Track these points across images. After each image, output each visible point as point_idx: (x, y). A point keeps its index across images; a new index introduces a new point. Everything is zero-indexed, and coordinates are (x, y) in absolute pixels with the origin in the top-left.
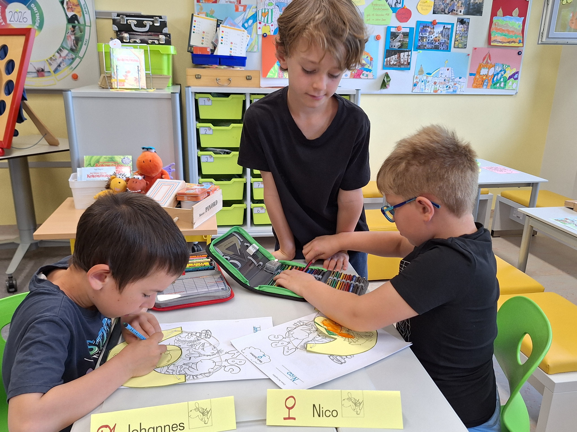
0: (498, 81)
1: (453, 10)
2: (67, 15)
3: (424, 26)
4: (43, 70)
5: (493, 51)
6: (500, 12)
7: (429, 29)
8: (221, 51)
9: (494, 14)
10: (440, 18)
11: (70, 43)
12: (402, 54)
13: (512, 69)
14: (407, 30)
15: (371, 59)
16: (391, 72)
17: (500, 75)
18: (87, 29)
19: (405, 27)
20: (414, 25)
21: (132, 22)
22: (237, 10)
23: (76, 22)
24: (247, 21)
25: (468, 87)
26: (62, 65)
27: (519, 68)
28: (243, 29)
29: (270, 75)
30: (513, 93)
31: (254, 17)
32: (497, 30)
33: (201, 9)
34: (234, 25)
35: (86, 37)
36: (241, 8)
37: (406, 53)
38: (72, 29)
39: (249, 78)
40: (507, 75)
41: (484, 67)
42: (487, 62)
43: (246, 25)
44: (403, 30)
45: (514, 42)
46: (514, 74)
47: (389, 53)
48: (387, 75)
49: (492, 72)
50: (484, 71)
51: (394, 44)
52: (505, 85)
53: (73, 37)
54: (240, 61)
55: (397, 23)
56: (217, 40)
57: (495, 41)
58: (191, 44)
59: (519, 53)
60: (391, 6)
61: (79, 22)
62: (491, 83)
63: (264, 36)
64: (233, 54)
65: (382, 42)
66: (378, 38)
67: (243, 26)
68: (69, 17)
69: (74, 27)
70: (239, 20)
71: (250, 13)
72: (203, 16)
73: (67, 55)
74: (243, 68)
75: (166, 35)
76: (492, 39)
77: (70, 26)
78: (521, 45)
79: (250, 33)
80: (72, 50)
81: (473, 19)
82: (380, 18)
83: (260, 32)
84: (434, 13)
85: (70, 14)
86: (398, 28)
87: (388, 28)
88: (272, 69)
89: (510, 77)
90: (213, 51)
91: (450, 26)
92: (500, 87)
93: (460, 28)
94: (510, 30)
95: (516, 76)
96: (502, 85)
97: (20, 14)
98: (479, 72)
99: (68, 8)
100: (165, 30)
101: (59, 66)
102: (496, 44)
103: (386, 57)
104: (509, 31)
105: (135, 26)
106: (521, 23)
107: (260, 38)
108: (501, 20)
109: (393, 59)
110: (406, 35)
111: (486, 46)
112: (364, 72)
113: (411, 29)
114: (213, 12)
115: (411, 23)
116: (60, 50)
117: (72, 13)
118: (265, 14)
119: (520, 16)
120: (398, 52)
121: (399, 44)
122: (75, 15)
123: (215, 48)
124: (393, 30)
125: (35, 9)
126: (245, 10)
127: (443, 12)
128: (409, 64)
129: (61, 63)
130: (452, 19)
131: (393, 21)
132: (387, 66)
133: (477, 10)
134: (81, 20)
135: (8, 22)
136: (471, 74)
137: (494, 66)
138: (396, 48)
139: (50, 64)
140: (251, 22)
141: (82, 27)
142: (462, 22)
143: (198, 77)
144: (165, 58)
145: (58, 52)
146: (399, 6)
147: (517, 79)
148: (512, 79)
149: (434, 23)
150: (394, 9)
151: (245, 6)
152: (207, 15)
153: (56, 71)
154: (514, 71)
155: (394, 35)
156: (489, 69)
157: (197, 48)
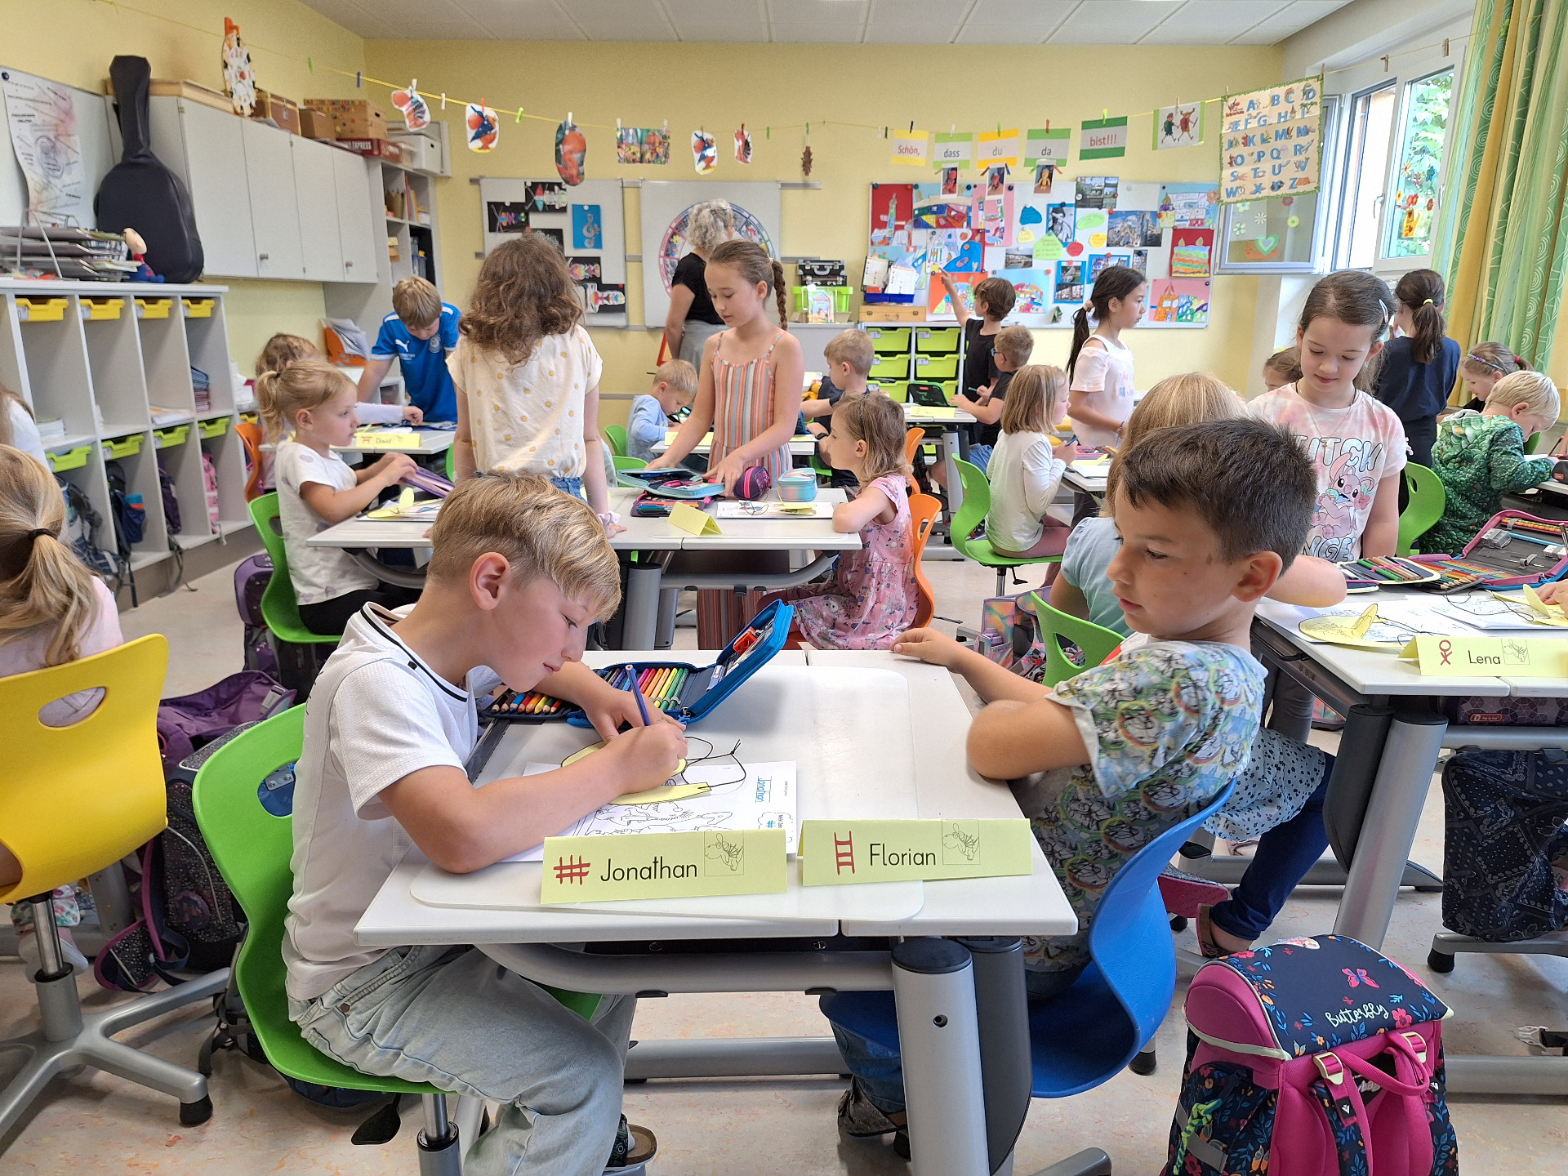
0: (1184, 313)
1: (1128, 243)
3: (1097, 259)
5: (1175, 283)
6: (1182, 242)
7: (1103, 262)
8: (890, 290)
9: (1175, 244)
10: (1114, 250)
12: (1074, 288)
13: (1200, 300)
14: (1080, 264)
15: (1042, 293)
16: (1062, 306)
17: (1185, 308)
19: (1077, 260)
20: (1086, 259)
21: (816, 267)
22: (908, 250)
24: (917, 260)
25: (1150, 319)
27: (1207, 298)
28: (913, 268)
29: (936, 310)
30: (1203, 326)
31: (924, 256)
32: (1179, 260)
33: (875, 251)
34: (904, 265)
36: (911, 249)
37: (1079, 287)
39: (915, 314)
40: (1194, 307)
41: (1166, 299)
42: (1169, 294)
43: (916, 264)
44: (1075, 264)
45: (1200, 272)
46: (1202, 306)
47: (1060, 286)
48: (1058, 309)
49: (1175, 304)
50: (1166, 304)
51: (1065, 278)
52: (1192, 318)
54: (909, 298)
55: (1069, 258)
56: (888, 280)
57: (1177, 272)
58: (864, 283)
59: (1207, 284)
60: (1061, 241)
62: (1175, 315)
63: (933, 274)
64: (902, 293)
65: (1052, 276)
66: (1048, 272)
67: (913, 265)
70: (910, 260)
71: (920, 253)
72: (876, 257)
74: (911, 305)
75: (843, 277)
76: (1174, 270)
78: (1207, 275)
79: (919, 272)
81: (1150, 250)
82: (1051, 253)
83: (929, 271)
84: (1108, 245)
86: (1070, 262)
87: (1059, 262)
88: (939, 305)
89: (1198, 309)
90: (884, 290)
91: (1125, 259)
92: (1187, 320)
93: (1137, 259)
94: (1195, 259)
95: (1204, 308)
96: (1189, 318)
98: (1160, 304)
100: (842, 273)
102: (1178, 275)
103: (1058, 291)
104: (1193, 262)
105: (818, 270)
106: (1207, 253)
107: (929, 276)
108: (1182, 250)
109: (1065, 293)
110: (1077, 268)
111: (1168, 277)
112: (1034, 306)
113: (1084, 263)
114: (885, 253)
115: (1084, 257)
118: (934, 254)
119: (1205, 245)
120: (1071, 285)
121: (1071, 277)
123: (886, 286)
124: (1064, 264)
126: (915, 251)
127: (1117, 244)
128: (1082, 297)
130: (1129, 251)
131: (1064, 255)
132: (1057, 300)
133: (1155, 241)
136: (1152, 307)
137: (1178, 298)
138: (1068, 282)
140: (920, 261)
142: (1139, 253)
143: (870, 314)
144: (845, 297)
146: (1070, 240)
147: (1206, 311)
148: (1200, 311)
149: (1108, 256)
150: (1065, 244)
151: (915, 248)
152: (879, 256)
154: (1202, 302)
155: (1065, 269)
156: (1173, 300)
157: (870, 288)
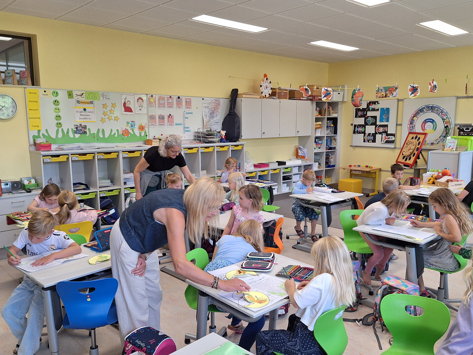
2: (444, 126)
4: (433, 143)
11: (444, 135)
18: (451, 130)
21: (465, 128)
23: (447, 128)
26: (440, 142)
35: (450, 132)
38: (446, 130)
53: (445, 133)
61: (448, 128)
68: (445, 126)
69: (446, 129)
73: (442, 138)
77: (445, 129)
80: (444, 137)
85: (446, 125)
97: (429, 126)
99: (445, 123)
101: (439, 142)
116: (440, 137)
117: (447, 125)
122: (448, 126)
125: (434, 124)
129: (440, 141)
134: (449, 127)
135: (425, 128)
139: (436, 141)
141: (449, 129)
145: (439, 137)
153: (437, 144)
